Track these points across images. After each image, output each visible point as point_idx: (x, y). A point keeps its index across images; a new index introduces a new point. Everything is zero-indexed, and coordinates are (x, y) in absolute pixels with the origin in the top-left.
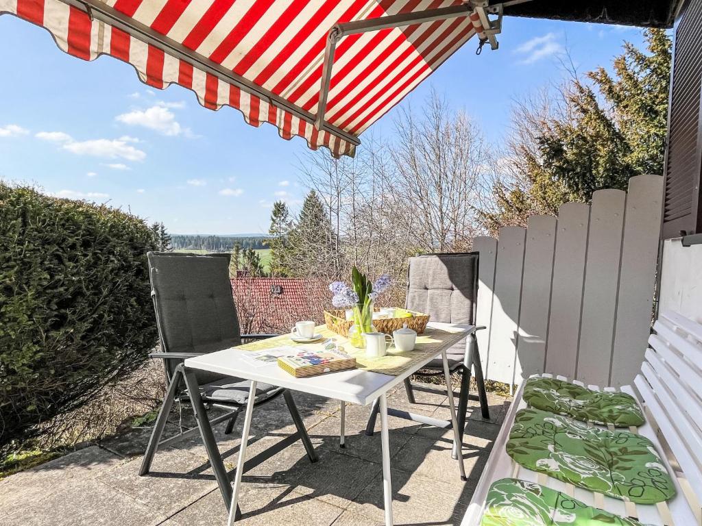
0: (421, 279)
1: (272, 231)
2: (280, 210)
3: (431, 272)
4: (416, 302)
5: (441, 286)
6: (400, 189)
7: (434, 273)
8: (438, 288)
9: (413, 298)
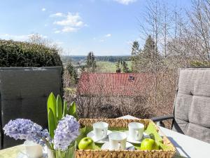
0: (187, 86)
1: (132, 54)
2: (136, 44)
3: (196, 82)
4: (182, 104)
5: (204, 94)
6: (191, 30)
7: (199, 82)
8: (201, 95)
9: (180, 101)
